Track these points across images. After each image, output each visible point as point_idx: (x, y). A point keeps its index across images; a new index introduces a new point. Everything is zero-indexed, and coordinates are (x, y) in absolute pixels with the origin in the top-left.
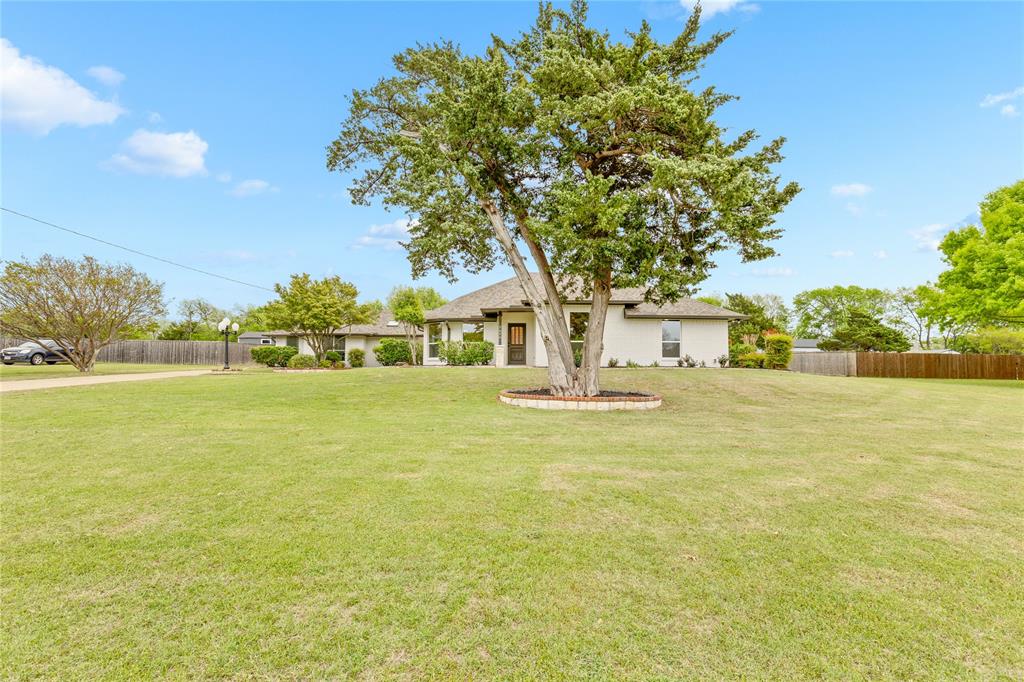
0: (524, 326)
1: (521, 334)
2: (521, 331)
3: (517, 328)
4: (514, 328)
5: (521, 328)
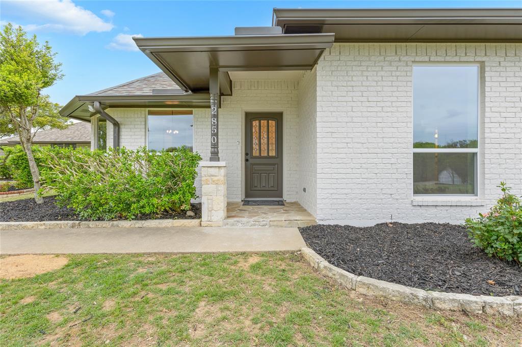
0: (277, 117)
1: (273, 135)
2: (273, 129)
3: (264, 123)
4: (257, 122)
5: (272, 123)
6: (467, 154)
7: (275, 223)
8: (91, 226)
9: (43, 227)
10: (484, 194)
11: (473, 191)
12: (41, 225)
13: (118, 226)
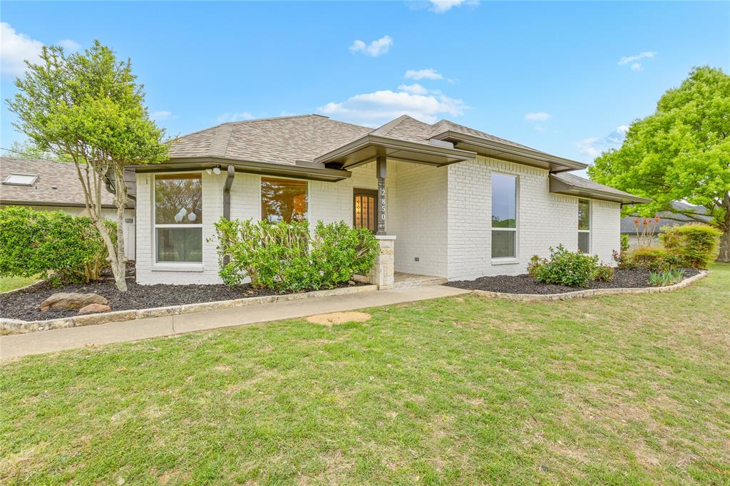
1: (372, 211)
2: (372, 205)
3: (365, 199)
4: (360, 197)
5: (371, 199)
6: (508, 231)
7: (425, 283)
8: (289, 298)
9: (241, 304)
10: (519, 256)
11: (513, 255)
12: (239, 302)
13: (314, 296)
